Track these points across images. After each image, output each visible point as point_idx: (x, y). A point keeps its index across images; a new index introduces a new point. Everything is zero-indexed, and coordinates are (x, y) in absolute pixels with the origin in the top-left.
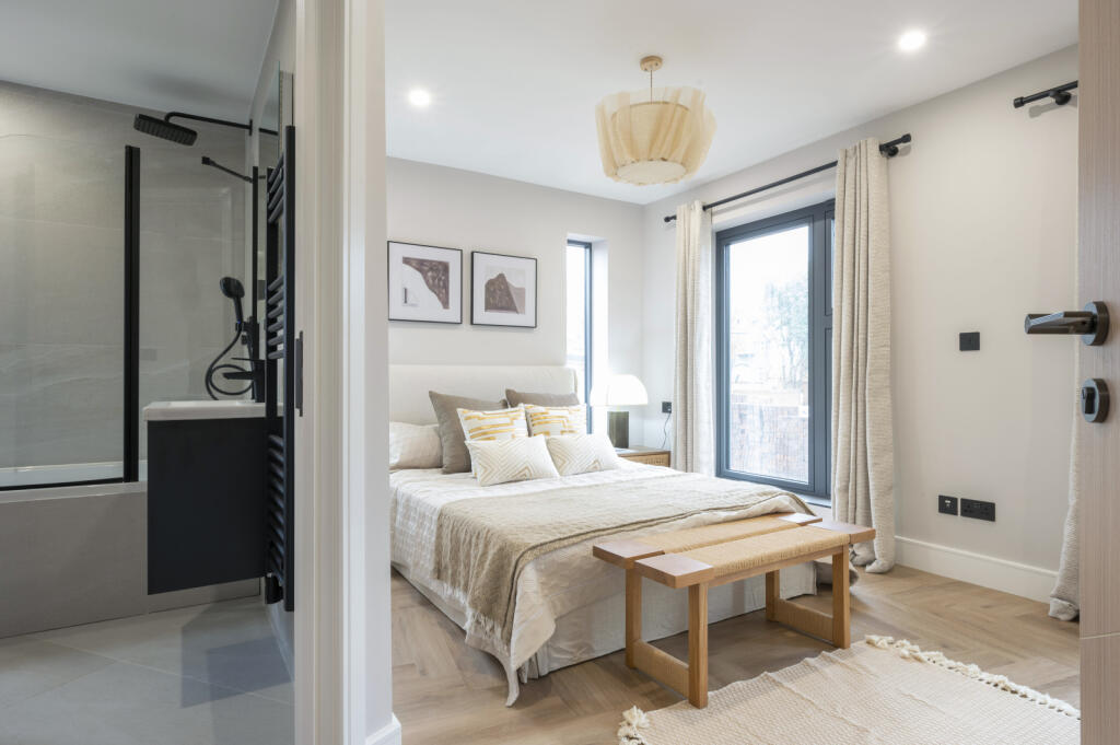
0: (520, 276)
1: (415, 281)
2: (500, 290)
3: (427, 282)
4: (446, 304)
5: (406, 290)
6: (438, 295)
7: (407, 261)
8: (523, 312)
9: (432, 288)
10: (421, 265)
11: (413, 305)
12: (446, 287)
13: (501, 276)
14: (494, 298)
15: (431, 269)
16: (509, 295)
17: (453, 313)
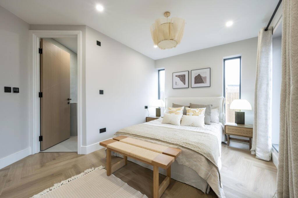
0: (205, 74)
1: (178, 80)
2: (199, 78)
3: (180, 80)
4: (185, 84)
5: (176, 82)
6: (183, 82)
7: (176, 76)
8: (206, 83)
9: (181, 81)
10: (179, 76)
11: (178, 85)
12: (185, 80)
13: (199, 75)
14: (197, 81)
15: (182, 77)
16: (201, 79)
17: (186, 86)
